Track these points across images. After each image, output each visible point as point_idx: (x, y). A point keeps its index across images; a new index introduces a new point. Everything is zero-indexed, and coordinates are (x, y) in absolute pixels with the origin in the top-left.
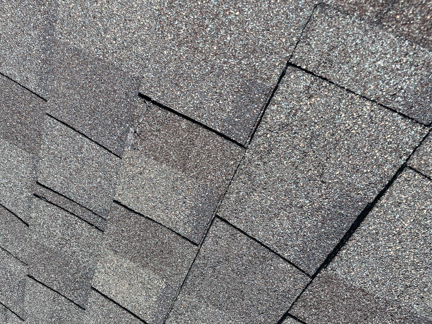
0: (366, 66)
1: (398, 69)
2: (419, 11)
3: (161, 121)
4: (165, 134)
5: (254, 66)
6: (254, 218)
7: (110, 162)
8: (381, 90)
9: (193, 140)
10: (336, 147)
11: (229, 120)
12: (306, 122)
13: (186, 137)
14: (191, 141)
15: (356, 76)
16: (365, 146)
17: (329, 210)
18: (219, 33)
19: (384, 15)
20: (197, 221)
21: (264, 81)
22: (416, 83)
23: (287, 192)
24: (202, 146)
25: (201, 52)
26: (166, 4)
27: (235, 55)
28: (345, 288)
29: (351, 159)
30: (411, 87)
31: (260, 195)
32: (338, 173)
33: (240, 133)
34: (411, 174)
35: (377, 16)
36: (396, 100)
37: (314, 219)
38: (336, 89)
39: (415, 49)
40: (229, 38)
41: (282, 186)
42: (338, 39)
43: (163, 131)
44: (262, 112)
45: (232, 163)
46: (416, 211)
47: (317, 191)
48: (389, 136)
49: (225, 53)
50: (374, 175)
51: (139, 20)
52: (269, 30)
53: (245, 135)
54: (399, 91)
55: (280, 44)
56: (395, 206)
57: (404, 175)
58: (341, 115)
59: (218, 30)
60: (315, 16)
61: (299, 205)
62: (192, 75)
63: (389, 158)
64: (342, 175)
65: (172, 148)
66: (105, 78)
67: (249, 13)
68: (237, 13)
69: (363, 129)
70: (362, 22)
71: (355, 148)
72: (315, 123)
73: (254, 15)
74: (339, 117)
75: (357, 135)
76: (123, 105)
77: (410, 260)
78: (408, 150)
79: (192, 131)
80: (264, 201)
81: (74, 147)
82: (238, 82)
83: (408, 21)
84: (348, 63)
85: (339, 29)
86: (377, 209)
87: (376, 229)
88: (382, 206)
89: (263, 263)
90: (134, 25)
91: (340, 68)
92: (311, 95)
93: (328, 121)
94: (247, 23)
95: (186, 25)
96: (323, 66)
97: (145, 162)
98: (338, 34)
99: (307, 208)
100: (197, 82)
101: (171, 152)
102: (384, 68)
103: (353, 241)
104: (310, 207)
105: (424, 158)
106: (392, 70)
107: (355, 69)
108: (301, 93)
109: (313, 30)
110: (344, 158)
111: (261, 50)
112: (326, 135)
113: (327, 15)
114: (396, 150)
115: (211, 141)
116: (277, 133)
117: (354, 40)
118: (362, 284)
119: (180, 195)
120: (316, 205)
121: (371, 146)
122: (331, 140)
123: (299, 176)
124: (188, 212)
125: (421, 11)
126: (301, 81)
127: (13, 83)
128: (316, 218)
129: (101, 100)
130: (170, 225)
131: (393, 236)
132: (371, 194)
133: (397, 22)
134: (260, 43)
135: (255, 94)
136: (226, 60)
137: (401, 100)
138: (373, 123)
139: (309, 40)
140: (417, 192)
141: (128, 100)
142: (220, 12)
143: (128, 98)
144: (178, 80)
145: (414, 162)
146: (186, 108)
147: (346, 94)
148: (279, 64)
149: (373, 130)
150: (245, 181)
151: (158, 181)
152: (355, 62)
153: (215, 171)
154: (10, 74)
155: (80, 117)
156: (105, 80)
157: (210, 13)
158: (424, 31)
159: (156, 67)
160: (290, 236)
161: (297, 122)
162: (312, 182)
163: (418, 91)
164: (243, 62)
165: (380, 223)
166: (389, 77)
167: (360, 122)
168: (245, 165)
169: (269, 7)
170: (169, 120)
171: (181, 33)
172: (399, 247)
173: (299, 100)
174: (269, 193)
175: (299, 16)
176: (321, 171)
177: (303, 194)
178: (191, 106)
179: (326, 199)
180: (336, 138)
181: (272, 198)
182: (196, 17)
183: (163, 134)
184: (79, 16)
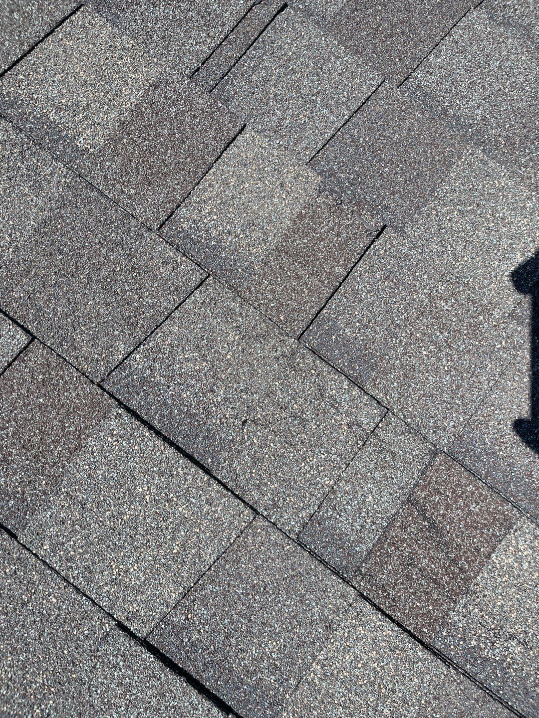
0: (369, 485)
1: (360, 513)
2: (412, 537)
3: (350, 243)
4: (332, 242)
5: (391, 373)
6: (201, 326)
7: (304, 144)
8: (342, 496)
9: (318, 275)
10: (287, 443)
11: (334, 328)
12: (321, 416)
13: (324, 268)
14: (317, 272)
15: (361, 474)
16: (283, 474)
17: (204, 423)
18: (432, 344)
19: (414, 506)
20: (199, 242)
21: (373, 380)
22: (343, 529)
23: (236, 378)
24: (309, 286)
25: (418, 318)
26: (473, 296)
27: (406, 355)
28: (82, 426)
29: (270, 457)
30: (340, 525)
31: (236, 343)
32: (255, 441)
33: (317, 337)
34: (248, 518)
35: (415, 499)
36: (330, 510)
37: (193, 404)
38: (353, 453)
39: (378, 531)
40: (424, 353)
41: (244, 373)
42: (401, 462)
43: (337, 240)
44: (339, 370)
45: (281, 318)
46: (199, 521)
47: (233, 413)
48: (292, 500)
49: (411, 344)
50: (247, 480)
51: (463, 257)
52: (423, 396)
53: (314, 343)
54: (338, 513)
55: (407, 404)
56: (207, 499)
57: (247, 511)
58: (323, 454)
59: (435, 344)
60: (428, 444)
61: (215, 388)
62: (394, 300)
63: (266, 498)
64: (251, 445)
65: (312, 244)
66: (411, 187)
67: (444, 380)
68: (446, 368)
69: (304, 474)
70: (412, 486)
71: (283, 463)
72: (318, 426)
73: (441, 385)
74: (322, 452)
75: (299, 468)
76: (375, 197)
77: (127, 510)
78: (274, 517)
79: (329, 279)
80: (225, 346)
81: (332, 98)
82: (376, 351)
83: (405, 527)
84: (376, 468)
85: (410, 464)
86: (206, 478)
87: (178, 474)
88: (210, 485)
89: (125, 320)
90: (459, 248)
91: (372, 461)
92: (351, 426)
93: (319, 438)
94: (434, 376)
95: (448, 310)
96: (378, 444)
97: (297, 198)
98: (405, 462)
99: (211, 398)
100: (386, 303)
101: (306, 241)
102: (364, 501)
103: (162, 446)
104: (211, 401)
105: (264, 533)
106: (360, 509)
107: (369, 474)
108: (356, 417)
109: (415, 440)
110: (272, 450)
111: (405, 384)
112: (303, 435)
113: (426, 455)
114: (275, 505)
115: (313, 299)
116: (315, 382)
117: (397, 476)
118: (90, 449)
119: (242, 231)
120: (213, 409)
121: (284, 480)
122: (297, 439)
123: (255, 395)
124: (214, 233)
125: (411, 539)
126: (368, 420)
127: (429, 48)
128: (195, 406)
129: (387, 169)
130: (195, 198)
131: (166, 494)
132: (223, 474)
133: (406, 517)
134: (413, 384)
135: (359, 366)
136: (403, 344)
137: (329, 514)
138: (309, 485)
139: (407, 434)
140: (224, 523)
141: (380, 207)
142: (451, 350)
143: (382, 207)
144: (392, 281)
145: (260, 522)
146: (359, 279)
147: (345, 463)
148: (387, 399)
149: (301, 485)
150: (257, 329)
151: (266, 205)
152: (375, 475)
153: (273, 292)
154: (441, 51)
155: (370, 129)
156: (408, 185)
157: (453, 340)
158: (393, 540)
159: (412, 260)
160: (168, 368)
161: (324, 406)
162: (246, 409)
163: (336, 531)
164: (398, 362)
165: (186, 480)
166: (355, 505)
167: (312, 473)
168: (278, 333)
169: (445, 401)
170: (348, 253)
171: (442, 302)
172: (148, 499)
173: (348, 414)
174: (237, 355)
175: (430, 428)
176: (260, 422)
177: (231, 396)
178: (360, 287)
179: (220, 422)
180: (298, 445)
181: (229, 357)
182: (454, 324)
183: (333, 239)
184: (484, 186)
